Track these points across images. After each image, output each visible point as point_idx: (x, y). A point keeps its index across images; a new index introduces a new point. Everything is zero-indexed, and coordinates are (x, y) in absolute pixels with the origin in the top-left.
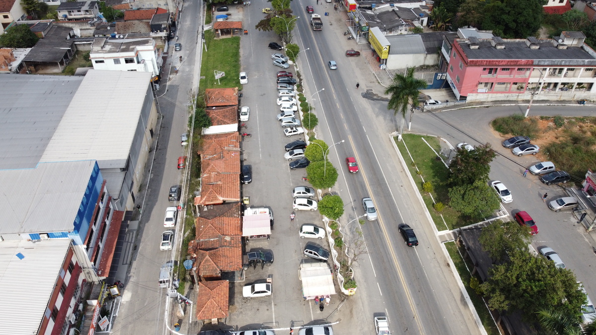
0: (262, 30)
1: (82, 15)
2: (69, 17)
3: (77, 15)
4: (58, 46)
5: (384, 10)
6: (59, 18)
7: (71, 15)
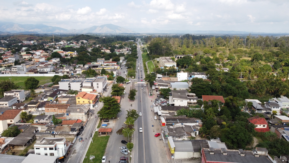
0: (119, 134)
1: (44, 121)
2: (39, 122)
3: (42, 121)
4: (27, 137)
5: (178, 126)
6: (34, 122)
7: (40, 121)
